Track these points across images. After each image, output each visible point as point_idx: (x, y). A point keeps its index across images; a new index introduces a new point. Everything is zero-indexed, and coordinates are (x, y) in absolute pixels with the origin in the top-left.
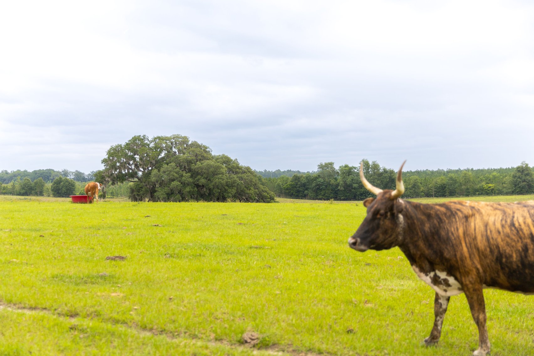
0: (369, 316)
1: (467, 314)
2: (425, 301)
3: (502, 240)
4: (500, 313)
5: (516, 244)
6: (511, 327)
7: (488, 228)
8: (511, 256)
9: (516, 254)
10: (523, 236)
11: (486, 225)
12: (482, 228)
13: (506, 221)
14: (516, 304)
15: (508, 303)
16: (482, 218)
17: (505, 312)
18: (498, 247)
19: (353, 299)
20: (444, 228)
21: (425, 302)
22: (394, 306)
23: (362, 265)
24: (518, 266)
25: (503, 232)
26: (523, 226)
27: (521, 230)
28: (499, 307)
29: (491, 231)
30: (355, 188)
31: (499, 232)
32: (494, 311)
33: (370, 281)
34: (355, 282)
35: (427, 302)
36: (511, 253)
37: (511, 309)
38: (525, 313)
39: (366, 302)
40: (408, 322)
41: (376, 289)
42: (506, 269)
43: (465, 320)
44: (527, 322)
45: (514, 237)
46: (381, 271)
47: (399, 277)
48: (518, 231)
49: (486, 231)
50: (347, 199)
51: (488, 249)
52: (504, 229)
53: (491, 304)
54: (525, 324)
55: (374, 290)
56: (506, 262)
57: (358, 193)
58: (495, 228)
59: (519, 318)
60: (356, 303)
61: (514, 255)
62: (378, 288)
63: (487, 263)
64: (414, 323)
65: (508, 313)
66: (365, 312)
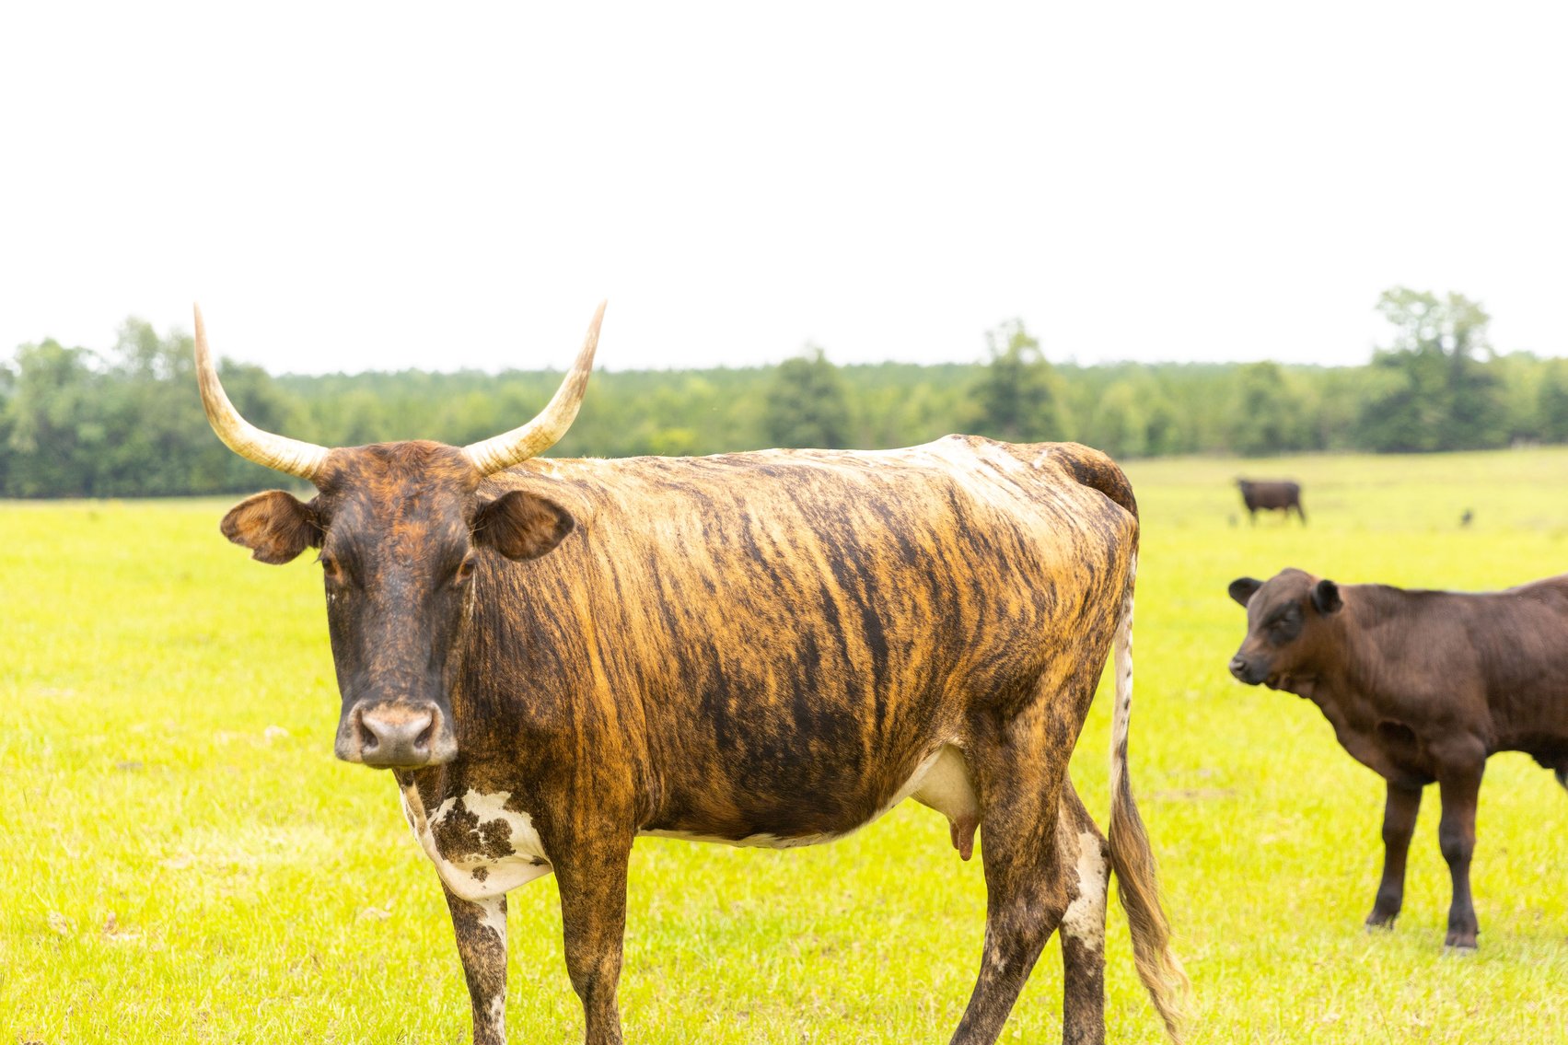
0: (120, 985)
1: (547, 954)
2: (373, 909)
3: (726, 621)
4: (682, 939)
5: (776, 632)
6: (723, 992)
7: (662, 569)
8: (761, 686)
9: (777, 674)
10: (795, 597)
11: (652, 559)
12: (641, 574)
13: (725, 539)
14: (749, 902)
15: (715, 902)
16: (628, 531)
17: (703, 936)
18: (710, 649)
19: (52, 916)
20: (513, 590)
21: (372, 912)
22: (237, 937)
23: (100, 770)
24: (783, 727)
25: (725, 584)
26: (791, 558)
27: (788, 571)
28: (680, 919)
29: (675, 585)
30: (88, 446)
31: (710, 586)
32: (660, 933)
33: (134, 838)
34: (64, 844)
35: (383, 915)
36: (758, 670)
37: (726, 923)
38: (780, 933)
39: (110, 927)
40: (296, 1001)
41: (162, 869)
42: (740, 744)
43: (537, 977)
44: (785, 970)
45: (765, 605)
46: (185, 793)
47: (263, 817)
48: (774, 576)
49: (659, 585)
50: (50, 491)
51: (674, 665)
52: (726, 573)
53: (648, 908)
54: (775, 980)
55: (153, 876)
56: (741, 713)
57: (103, 467)
58: (691, 567)
59: (754, 957)
60: (64, 931)
61: (772, 681)
62: (169, 864)
63: (669, 727)
64: (322, 1002)
65: (715, 938)
66: (105, 968)
